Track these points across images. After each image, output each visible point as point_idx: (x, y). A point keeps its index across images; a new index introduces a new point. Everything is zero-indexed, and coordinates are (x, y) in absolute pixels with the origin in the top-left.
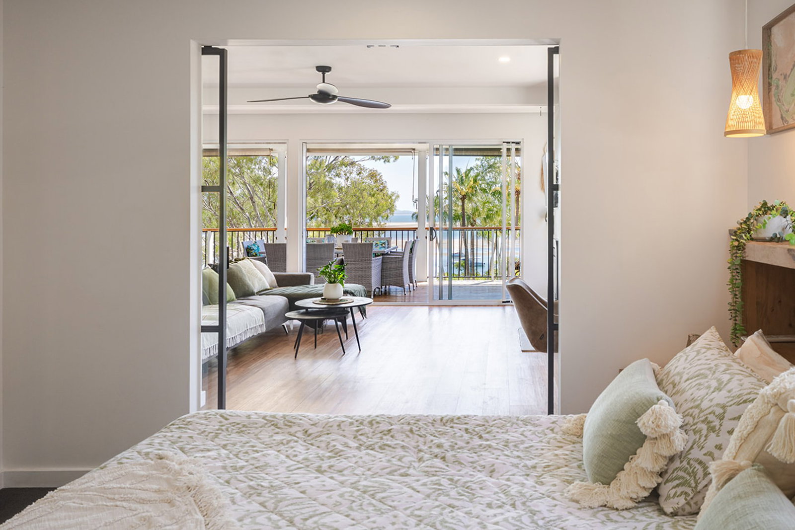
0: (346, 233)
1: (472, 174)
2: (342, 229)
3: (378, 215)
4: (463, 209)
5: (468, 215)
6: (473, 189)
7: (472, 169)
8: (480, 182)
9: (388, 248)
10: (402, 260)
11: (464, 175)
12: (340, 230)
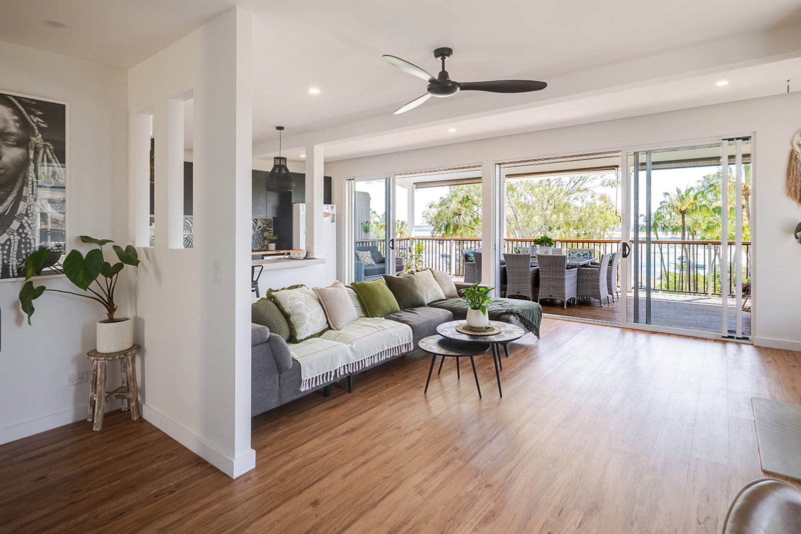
0: (547, 245)
1: (692, 193)
2: (543, 241)
3: (606, 227)
4: (683, 222)
5: (688, 227)
6: (693, 205)
7: (692, 188)
8: (701, 199)
9: (590, 258)
10: (599, 273)
11: (684, 194)
12: (541, 242)
